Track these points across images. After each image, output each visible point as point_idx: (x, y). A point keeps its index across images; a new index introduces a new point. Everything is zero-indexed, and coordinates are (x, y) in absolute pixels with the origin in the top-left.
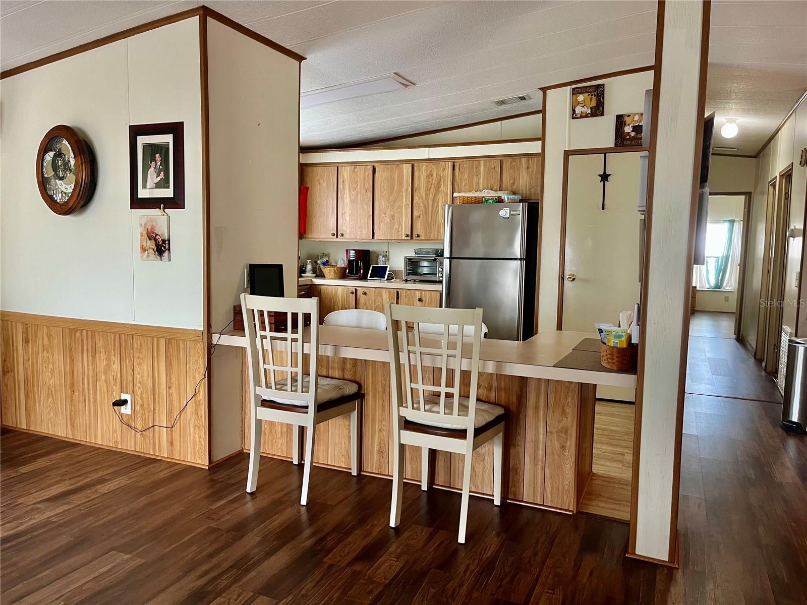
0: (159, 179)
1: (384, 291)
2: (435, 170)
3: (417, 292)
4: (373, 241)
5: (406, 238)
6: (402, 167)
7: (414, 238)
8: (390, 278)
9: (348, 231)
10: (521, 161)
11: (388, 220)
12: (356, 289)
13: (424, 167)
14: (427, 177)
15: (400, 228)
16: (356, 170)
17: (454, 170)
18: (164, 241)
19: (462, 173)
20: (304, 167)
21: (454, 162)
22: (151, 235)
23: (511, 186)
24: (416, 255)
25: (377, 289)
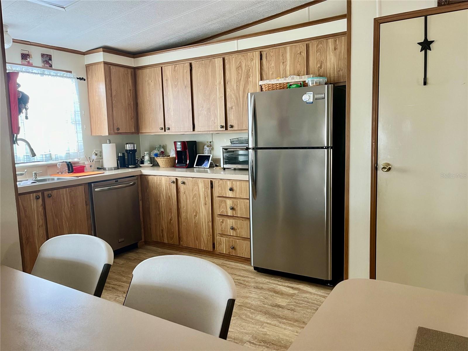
1: (200, 180)
2: (244, 61)
3: (228, 182)
4: (194, 133)
5: (221, 129)
6: (215, 62)
7: (229, 129)
8: (211, 167)
9: (173, 125)
10: (327, 43)
11: (206, 113)
12: (176, 179)
13: (234, 59)
14: (237, 69)
15: (216, 120)
16: (176, 68)
17: (261, 59)
19: (269, 62)
20: (136, 70)
21: (261, 52)
23: (319, 71)
24: (232, 145)
25: (194, 179)
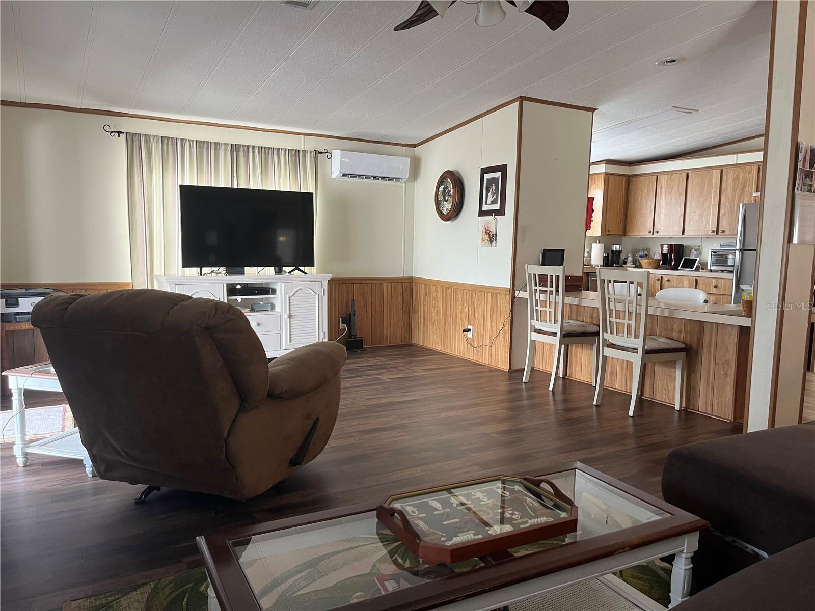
0: (493, 198)
1: (684, 278)
2: (742, 173)
3: (713, 280)
4: (683, 236)
5: (712, 234)
6: (712, 172)
7: (720, 233)
8: (697, 269)
9: (662, 229)
11: (697, 218)
12: (662, 277)
13: (732, 171)
14: (734, 180)
15: (707, 225)
16: (672, 177)
17: (759, 172)
18: (493, 235)
20: (631, 178)
22: (487, 232)
24: (723, 249)
25: (679, 277)
